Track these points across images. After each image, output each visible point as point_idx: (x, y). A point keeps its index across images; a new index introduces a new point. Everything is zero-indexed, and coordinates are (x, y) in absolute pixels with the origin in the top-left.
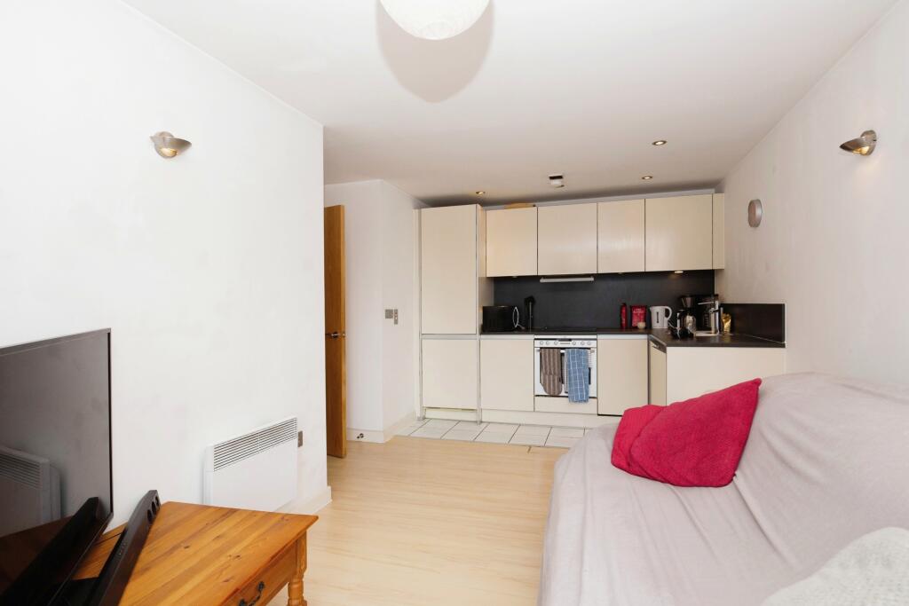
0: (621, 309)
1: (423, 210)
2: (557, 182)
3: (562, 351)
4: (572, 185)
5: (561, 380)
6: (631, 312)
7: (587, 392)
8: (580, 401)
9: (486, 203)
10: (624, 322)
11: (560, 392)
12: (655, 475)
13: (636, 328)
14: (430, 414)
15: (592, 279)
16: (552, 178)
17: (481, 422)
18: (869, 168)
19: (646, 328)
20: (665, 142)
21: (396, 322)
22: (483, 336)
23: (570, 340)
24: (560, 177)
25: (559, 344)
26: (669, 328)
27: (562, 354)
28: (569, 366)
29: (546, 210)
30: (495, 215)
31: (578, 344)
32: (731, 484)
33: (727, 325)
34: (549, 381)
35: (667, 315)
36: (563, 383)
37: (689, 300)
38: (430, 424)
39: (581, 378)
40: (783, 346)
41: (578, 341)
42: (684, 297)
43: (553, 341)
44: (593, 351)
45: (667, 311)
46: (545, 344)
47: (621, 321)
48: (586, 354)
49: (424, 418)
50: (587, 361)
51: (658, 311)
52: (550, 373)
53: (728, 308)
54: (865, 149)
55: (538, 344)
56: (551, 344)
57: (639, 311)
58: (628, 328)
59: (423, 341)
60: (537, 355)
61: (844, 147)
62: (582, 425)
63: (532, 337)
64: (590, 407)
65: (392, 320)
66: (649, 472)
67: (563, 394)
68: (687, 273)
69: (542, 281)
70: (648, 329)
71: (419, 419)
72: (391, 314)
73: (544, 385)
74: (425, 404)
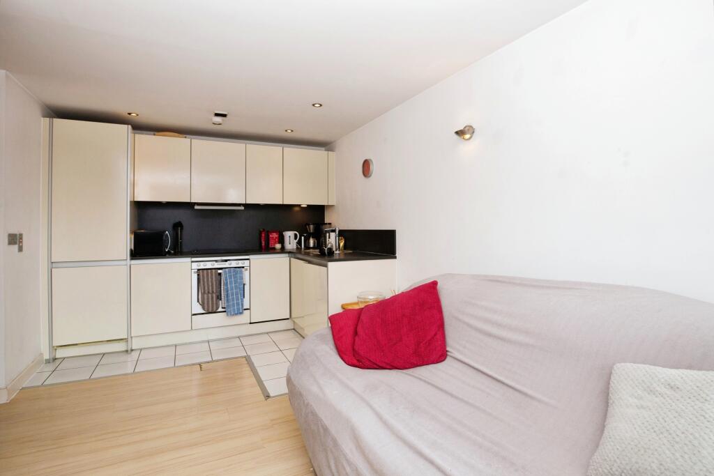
0: (260, 233)
2: (219, 119)
3: (219, 271)
4: (227, 125)
5: (219, 298)
6: (268, 236)
7: (242, 305)
8: (236, 314)
9: (138, 127)
10: (263, 245)
11: (217, 308)
12: (384, 365)
13: (274, 249)
14: (60, 353)
15: (242, 208)
16: (217, 115)
17: (132, 350)
18: (468, 148)
19: (281, 249)
21: (20, 249)
22: (134, 262)
23: (226, 261)
24: (224, 116)
25: (217, 265)
26: (297, 248)
27: (220, 274)
28: (226, 284)
29: (200, 143)
31: (234, 264)
33: (342, 244)
34: (208, 299)
35: (296, 238)
36: (221, 300)
37: (312, 226)
38: (64, 365)
39: (237, 294)
41: (233, 262)
42: (309, 225)
43: (209, 263)
44: (247, 269)
45: (296, 235)
46: (202, 266)
47: (261, 243)
48: (241, 272)
49: (55, 359)
50: (242, 278)
51: (289, 235)
52: (209, 292)
53: (342, 233)
54: (467, 136)
55: (195, 266)
56: (209, 265)
57: (275, 235)
58: (268, 250)
59: (53, 269)
60: (195, 277)
61: (457, 133)
63: (188, 260)
64: (245, 317)
65: (16, 247)
67: (220, 309)
68: (309, 207)
69: (196, 207)
70: (283, 250)
71: (48, 362)
72: (15, 239)
73: (203, 306)
74: (56, 343)
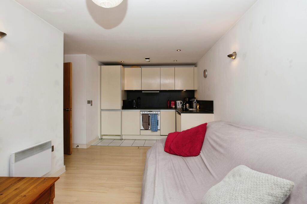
0: (168, 101)
1: (102, 66)
2: (148, 60)
3: (149, 115)
4: (153, 61)
5: (149, 124)
6: (171, 103)
7: (157, 128)
8: (155, 131)
9: (124, 65)
10: (168, 106)
11: (148, 128)
12: (177, 154)
13: (172, 107)
14: (104, 137)
15: (159, 92)
16: (146, 59)
17: (122, 139)
18: (235, 63)
19: (175, 108)
20: (180, 50)
21: (91, 105)
22: (123, 110)
23: (152, 111)
24: (149, 59)
25: (148, 113)
26: (182, 108)
27: (149, 116)
28: (151, 120)
29: (144, 69)
30: (127, 69)
31: (154, 113)
32: (199, 155)
33: (198, 107)
34: (145, 124)
35: (181, 104)
36: (149, 125)
37: (187, 99)
38: (104, 141)
39: (155, 124)
40: (213, 113)
41: (154, 112)
42: (186, 98)
43: (146, 112)
44: (159, 115)
45: (181, 102)
46: (144, 113)
47: (168, 105)
48: (157, 116)
49: (102, 139)
50: (157, 118)
51: (178, 102)
52: (145, 122)
53: (198, 102)
54: (234, 57)
55: (141, 112)
56: (146, 113)
57: (173, 102)
58: (170, 108)
59: (102, 112)
60: (141, 116)
61: (228, 56)
62: (156, 139)
63: (140, 110)
64: (158, 133)
65: (90, 104)
66: (176, 153)
67: (149, 129)
68: (187, 91)
69: (143, 92)
70: (176, 108)
71: (100, 139)
72: (89, 102)
73: (143, 126)
74: (102, 134)
